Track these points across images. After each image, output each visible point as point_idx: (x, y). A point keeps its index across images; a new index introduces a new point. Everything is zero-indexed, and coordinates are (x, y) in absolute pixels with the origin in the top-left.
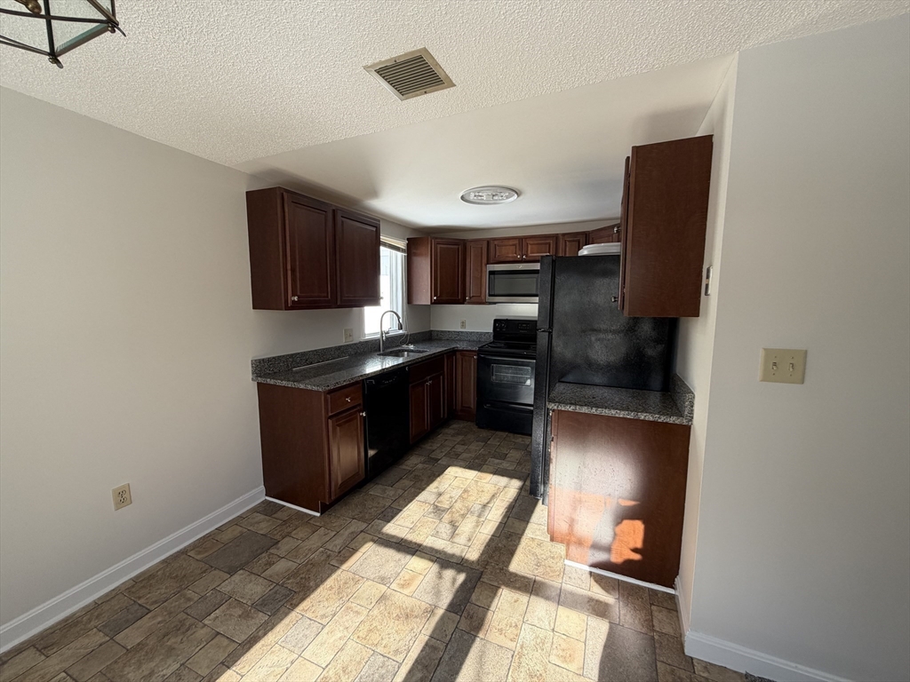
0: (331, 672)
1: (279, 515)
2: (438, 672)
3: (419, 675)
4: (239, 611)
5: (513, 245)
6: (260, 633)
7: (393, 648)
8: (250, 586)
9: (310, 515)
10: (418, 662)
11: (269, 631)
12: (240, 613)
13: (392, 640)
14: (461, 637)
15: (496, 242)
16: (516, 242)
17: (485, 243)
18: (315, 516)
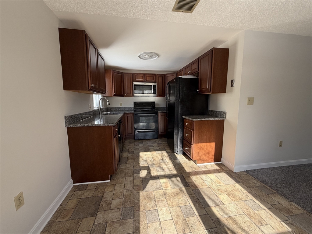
0: (175, 219)
1: (89, 188)
2: (200, 201)
3: (197, 204)
4: (117, 225)
5: (142, 76)
6: (137, 225)
7: (184, 203)
8: (110, 215)
9: (105, 182)
10: (193, 202)
11: (139, 222)
12: (119, 224)
13: (181, 201)
14: (196, 191)
15: (136, 75)
16: (143, 75)
17: (131, 75)
18: (108, 182)
